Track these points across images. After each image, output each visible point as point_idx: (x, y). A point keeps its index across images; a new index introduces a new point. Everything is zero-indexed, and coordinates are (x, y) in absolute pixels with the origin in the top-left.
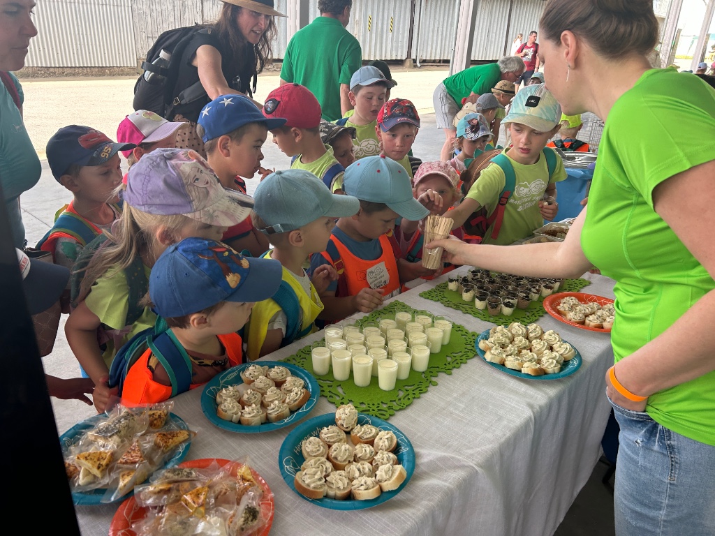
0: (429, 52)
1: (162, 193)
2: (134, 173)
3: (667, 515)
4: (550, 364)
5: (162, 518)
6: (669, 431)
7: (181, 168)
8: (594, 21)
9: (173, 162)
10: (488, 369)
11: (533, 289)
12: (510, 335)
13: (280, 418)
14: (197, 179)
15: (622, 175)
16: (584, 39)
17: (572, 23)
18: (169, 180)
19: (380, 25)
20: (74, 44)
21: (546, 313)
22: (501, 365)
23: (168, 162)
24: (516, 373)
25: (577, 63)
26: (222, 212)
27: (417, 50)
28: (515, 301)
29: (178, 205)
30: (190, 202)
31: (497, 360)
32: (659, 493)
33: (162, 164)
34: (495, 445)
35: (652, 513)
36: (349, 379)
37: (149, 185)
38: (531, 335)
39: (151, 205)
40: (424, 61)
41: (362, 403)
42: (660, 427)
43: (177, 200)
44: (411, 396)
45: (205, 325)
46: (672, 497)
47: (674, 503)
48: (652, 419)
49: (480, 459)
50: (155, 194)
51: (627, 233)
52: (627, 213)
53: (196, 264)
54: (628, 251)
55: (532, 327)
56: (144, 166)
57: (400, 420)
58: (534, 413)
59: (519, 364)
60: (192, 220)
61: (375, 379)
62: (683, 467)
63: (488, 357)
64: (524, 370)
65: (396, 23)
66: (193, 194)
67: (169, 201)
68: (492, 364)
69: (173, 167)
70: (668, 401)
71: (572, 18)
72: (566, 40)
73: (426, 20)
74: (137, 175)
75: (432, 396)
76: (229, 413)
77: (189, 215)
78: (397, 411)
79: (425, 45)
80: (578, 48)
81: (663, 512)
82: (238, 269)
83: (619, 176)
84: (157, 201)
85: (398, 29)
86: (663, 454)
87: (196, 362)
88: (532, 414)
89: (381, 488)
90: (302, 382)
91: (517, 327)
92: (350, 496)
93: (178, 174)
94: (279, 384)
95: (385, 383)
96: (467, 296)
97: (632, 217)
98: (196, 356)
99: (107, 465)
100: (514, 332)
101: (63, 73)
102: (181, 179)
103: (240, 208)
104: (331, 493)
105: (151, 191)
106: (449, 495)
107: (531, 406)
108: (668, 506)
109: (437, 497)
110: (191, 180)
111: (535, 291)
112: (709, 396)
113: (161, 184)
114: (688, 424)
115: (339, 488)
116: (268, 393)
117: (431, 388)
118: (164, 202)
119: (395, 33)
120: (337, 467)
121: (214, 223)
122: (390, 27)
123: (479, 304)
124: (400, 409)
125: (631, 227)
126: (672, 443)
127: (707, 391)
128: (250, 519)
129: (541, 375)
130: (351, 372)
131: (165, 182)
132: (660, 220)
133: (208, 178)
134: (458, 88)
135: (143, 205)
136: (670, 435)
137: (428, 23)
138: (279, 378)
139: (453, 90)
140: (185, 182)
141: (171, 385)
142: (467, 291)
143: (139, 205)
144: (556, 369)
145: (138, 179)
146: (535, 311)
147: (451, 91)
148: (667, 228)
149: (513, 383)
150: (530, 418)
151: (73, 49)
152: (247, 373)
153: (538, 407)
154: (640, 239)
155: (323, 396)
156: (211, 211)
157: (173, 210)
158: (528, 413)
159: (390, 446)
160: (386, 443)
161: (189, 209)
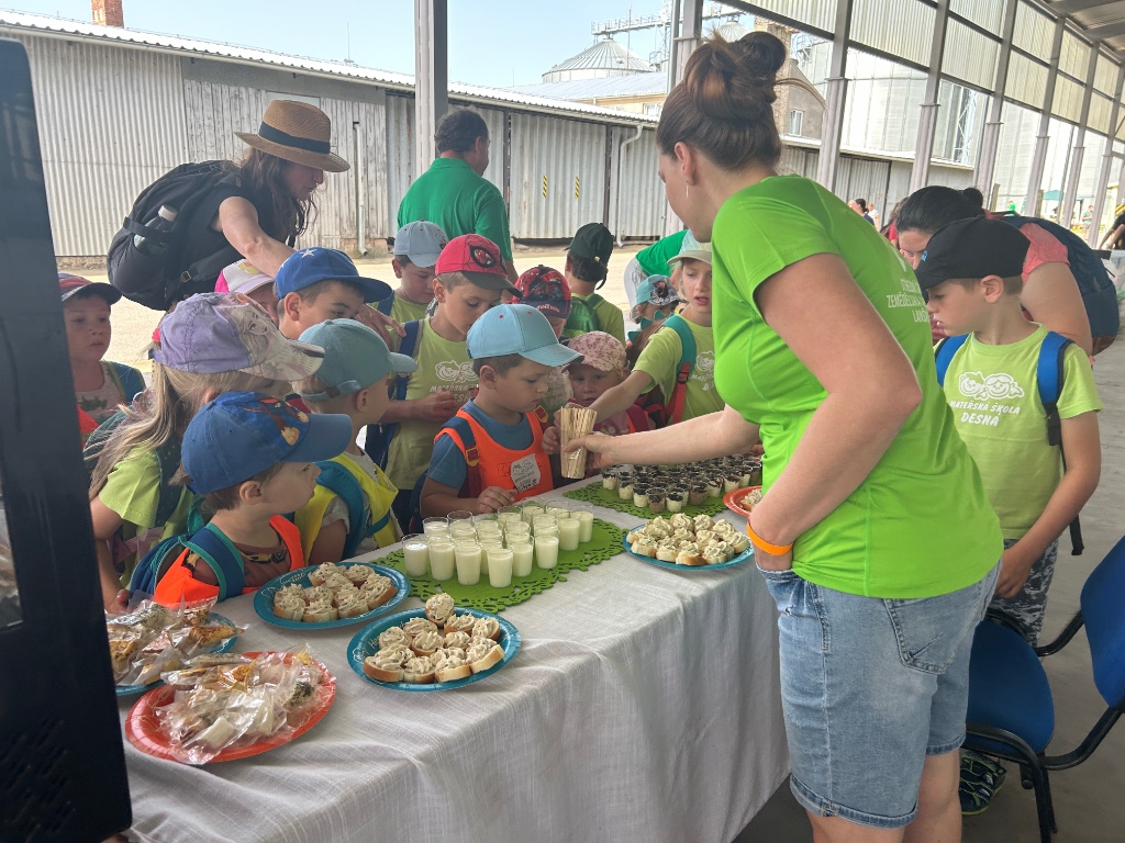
0: (635, 225)
1: (211, 345)
2: (173, 322)
3: (830, 700)
4: (713, 554)
5: (193, 694)
6: (814, 586)
7: (233, 313)
8: (704, 129)
9: (221, 307)
10: (635, 564)
11: (712, 482)
12: (669, 527)
13: (354, 613)
14: (253, 325)
15: (735, 290)
16: (698, 151)
17: (683, 133)
18: (218, 328)
19: (560, 189)
20: (101, 222)
21: (727, 508)
22: (651, 558)
23: (214, 308)
24: (669, 566)
25: (695, 178)
26: (288, 364)
27: (617, 222)
28: (685, 494)
29: (233, 359)
30: (247, 354)
31: (645, 551)
32: (817, 671)
33: (207, 310)
34: (627, 634)
35: (813, 702)
36: (452, 578)
37: (194, 336)
38: (697, 527)
39: (198, 361)
40: (628, 238)
41: (466, 601)
42: (806, 584)
43: (232, 353)
44: (529, 592)
45: (258, 498)
46: (830, 673)
47: (836, 680)
48: (797, 577)
49: (603, 647)
50: (203, 346)
51: (750, 356)
52: (748, 335)
53: (243, 417)
54: (753, 379)
55: (698, 518)
56: (184, 315)
57: (511, 615)
58: (683, 604)
59: (673, 554)
60: (250, 375)
61: (484, 576)
62: (835, 629)
63: (634, 549)
64: (679, 561)
65: (584, 187)
66: (250, 346)
67: (221, 355)
68: (639, 557)
69: (223, 313)
70: (808, 549)
71: (683, 127)
72: (680, 153)
73: (627, 181)
74: (176, 326)
75: (558, 592)
76: (289, 610)
77: (247, 371)
78: (508, 606)
79: (629, 216)
80: (693, 160)
81: (825, 697)
82: (296, 423)
83: (732, 292)
84: (206, 356)
85: (588, 194)
86: (812, 617)
87: (249, 557)
88: (681, 605)
89: (471, 670)
90: (389, 579)
91: (680, 519)
92: (432, 679)
93: (230, 320)
94: (358, 584)
95: (498, 578)
96: (625, 492)
97: (753, 338)
98: (247, 551)
99: (127, 655)
100: (675, 525)
101: (83, 264)
102: (234, 327)
103: (309, 358)
104: (409, 677)
105: (196, 344)
106: (559, 681)
107: (681, 597)
108: (829, 686)
109: (542, 681)
110: (246, 327)
111: (714, 483)
112: (848, 533)
113: (209, 334)
114: (832, 573)
115: (419, 672)
116: (342, 590)
117: (558, 585)
118: (215, 356)
119: (583, 200)
120: (418, 654)
121: (279, 378)
122: (574, 191)
123: (639, 500)
124: (513, 605)
125: (754, 349)
126: (820, 600)
127: (845, 528)
128: (302, 694)
129: (698, 565)
130: (455, 570)
131: (215, 331)
132: (777, 338)
133: (265, 324)
134: (657, 262)
135: (187, 363)
136: (816, 592)
137: (630, 184)
138: (359, 577)
139: (651, 266)
140: (239, 329)
141: (218, 585)
142: (624, 486)
143: (179, 364)
144: (720, 559)
145: (178, 331)
146: (711, 508)
147: (648, 268)
148: (785, 346)
149: (665, 576)
150: (679, 609)
151: (100, 230)
152: (317, 573)
153: (690, 600)
154: (764, 362)
155: (415, 595)
156: (273, 364)
157: (227, 365)
158: (677, 604)
159: (490, 634)
160: (486, 629)
161: (246, 363)
